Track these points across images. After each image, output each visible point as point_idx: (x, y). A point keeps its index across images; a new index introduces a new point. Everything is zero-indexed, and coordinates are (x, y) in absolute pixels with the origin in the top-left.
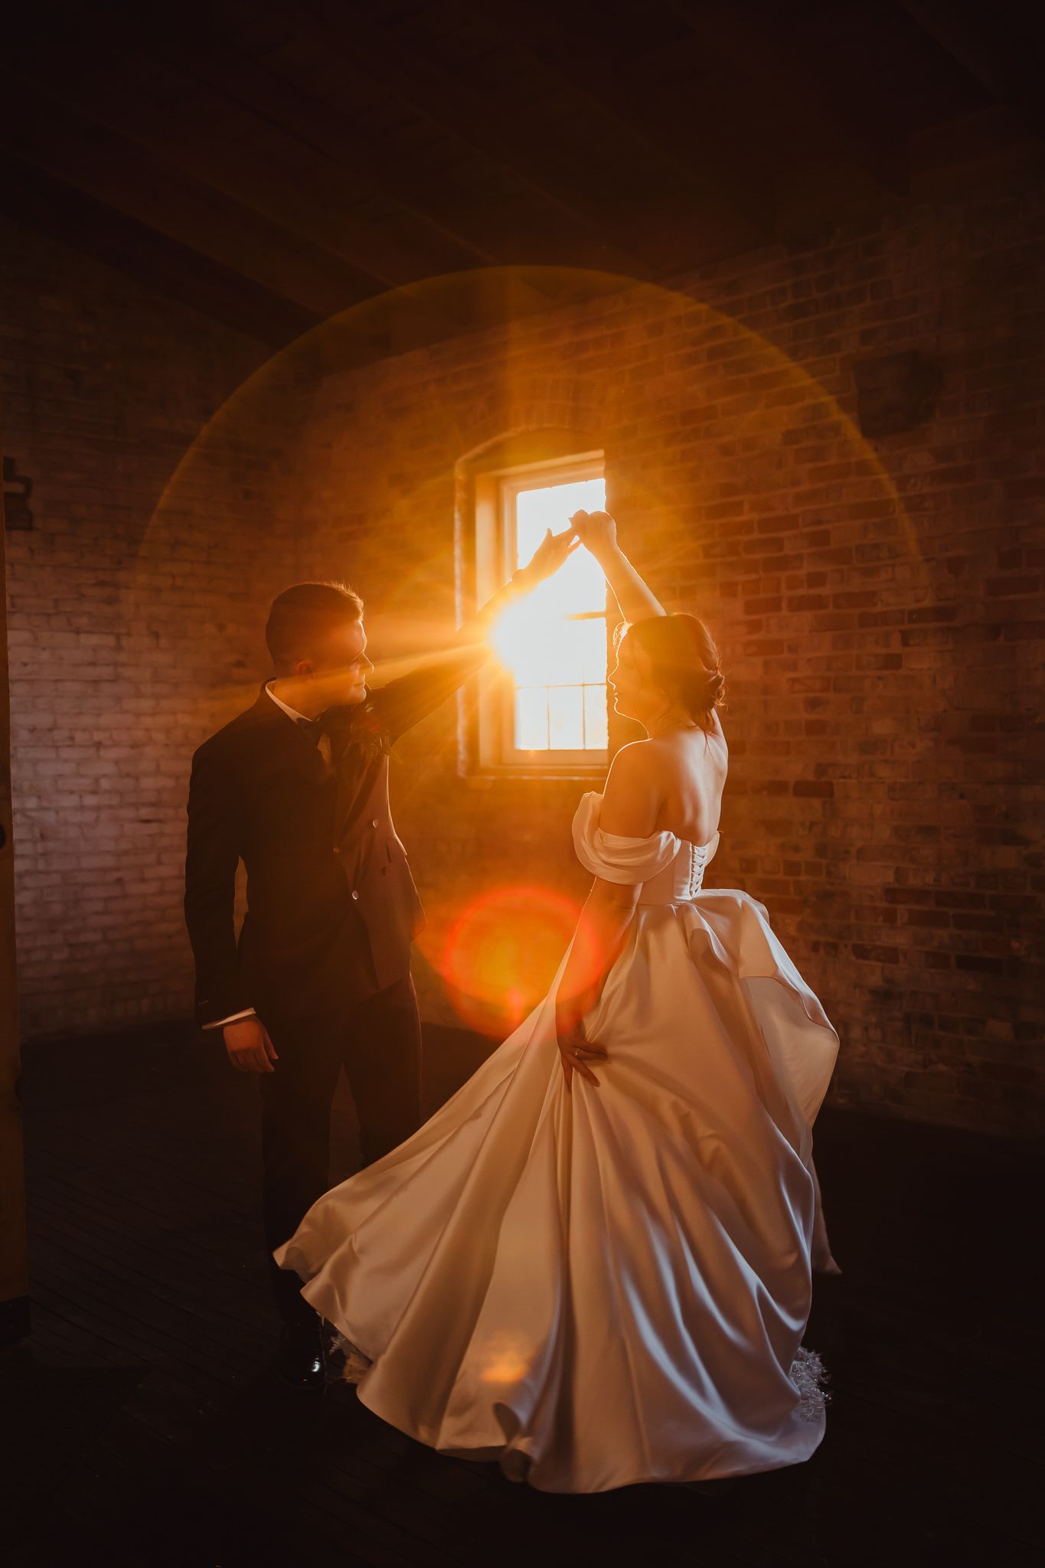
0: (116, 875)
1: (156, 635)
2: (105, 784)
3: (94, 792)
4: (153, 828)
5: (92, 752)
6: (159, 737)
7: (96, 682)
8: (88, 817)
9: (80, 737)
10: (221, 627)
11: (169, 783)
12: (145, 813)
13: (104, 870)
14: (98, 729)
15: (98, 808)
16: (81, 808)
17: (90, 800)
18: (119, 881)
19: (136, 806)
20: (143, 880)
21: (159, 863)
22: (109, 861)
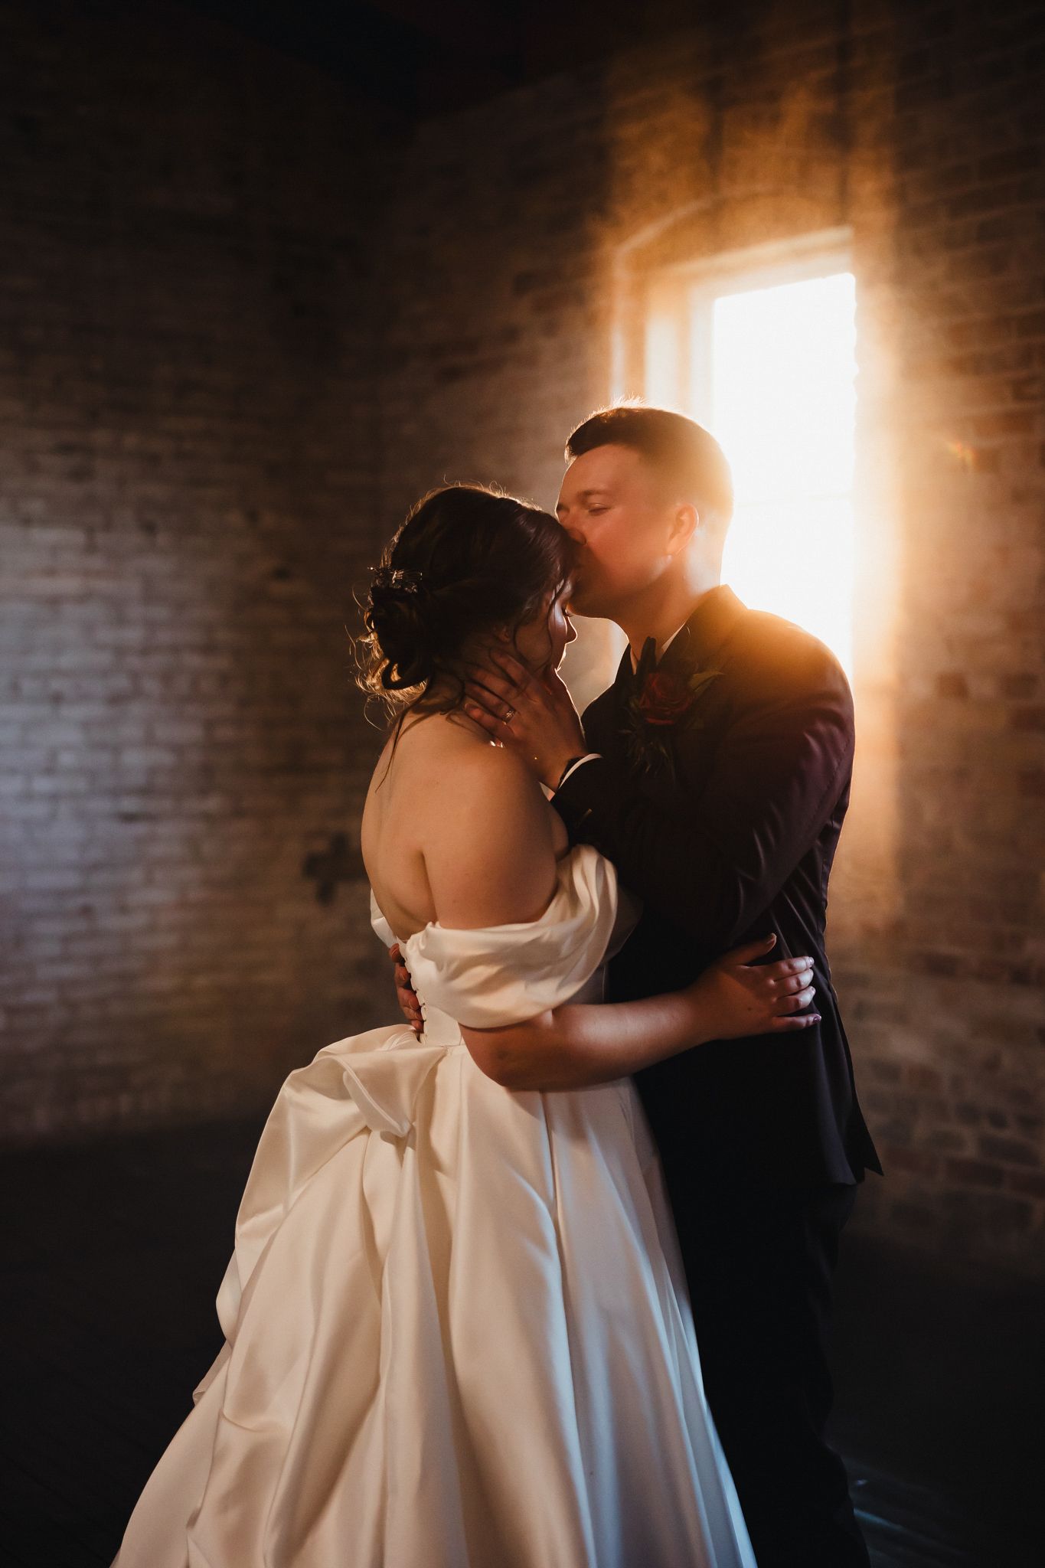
0: (80, 901)
1: (149, 528)
2: (67, 759)
3: (50, 771)
4: (140, 829)
5: (44, 710)
6: (151, 686)
7: (54, 601)
8: (38, 810)
9: (29, 686)
10: (252, 516)
11: (166, 758)
12: (129, 804)
13: (62, 894)
14: (58, 672)
15: (54, 797)
16: (27, 796)
17: (43, 785)
18: (86, 911)
19: (116, 793)
20: (124, 910)
21: (149, 882)
22: (72, 880)
